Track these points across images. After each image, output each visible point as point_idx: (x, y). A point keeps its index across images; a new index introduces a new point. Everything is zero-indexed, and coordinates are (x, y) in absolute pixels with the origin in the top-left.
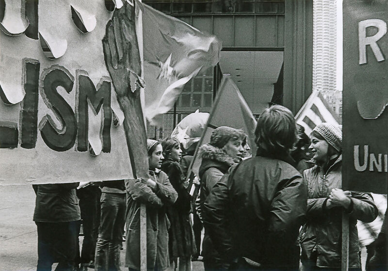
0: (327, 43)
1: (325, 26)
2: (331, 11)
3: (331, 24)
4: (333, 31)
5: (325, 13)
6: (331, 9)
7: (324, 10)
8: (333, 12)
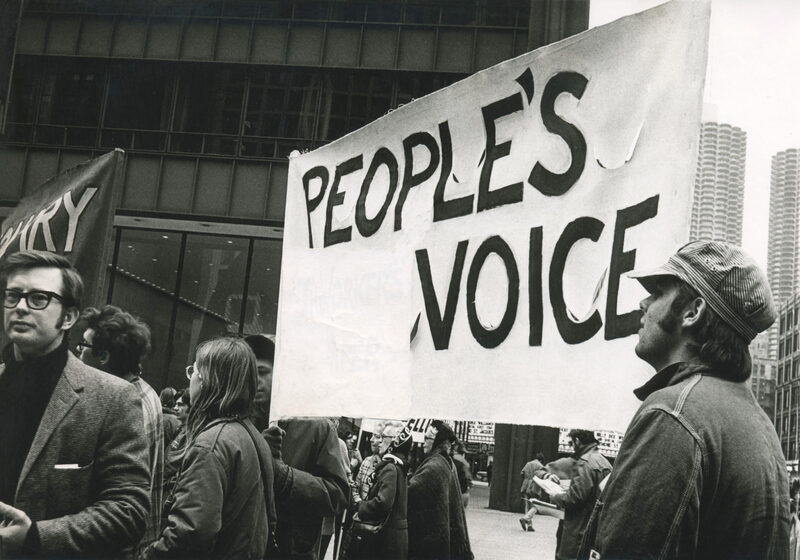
0: (721, 232)
1: (719, 197)
2: (732, 168)
3: (732, 194)
4: (734, 209)
5: (720, 171)
6: (733, 163)
7: (719, 165)
8: (737, 169)
